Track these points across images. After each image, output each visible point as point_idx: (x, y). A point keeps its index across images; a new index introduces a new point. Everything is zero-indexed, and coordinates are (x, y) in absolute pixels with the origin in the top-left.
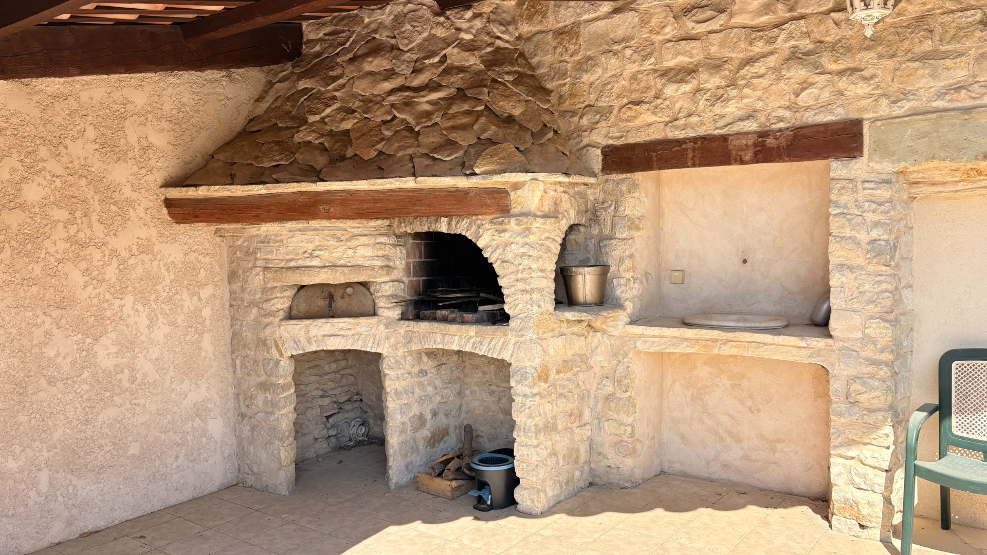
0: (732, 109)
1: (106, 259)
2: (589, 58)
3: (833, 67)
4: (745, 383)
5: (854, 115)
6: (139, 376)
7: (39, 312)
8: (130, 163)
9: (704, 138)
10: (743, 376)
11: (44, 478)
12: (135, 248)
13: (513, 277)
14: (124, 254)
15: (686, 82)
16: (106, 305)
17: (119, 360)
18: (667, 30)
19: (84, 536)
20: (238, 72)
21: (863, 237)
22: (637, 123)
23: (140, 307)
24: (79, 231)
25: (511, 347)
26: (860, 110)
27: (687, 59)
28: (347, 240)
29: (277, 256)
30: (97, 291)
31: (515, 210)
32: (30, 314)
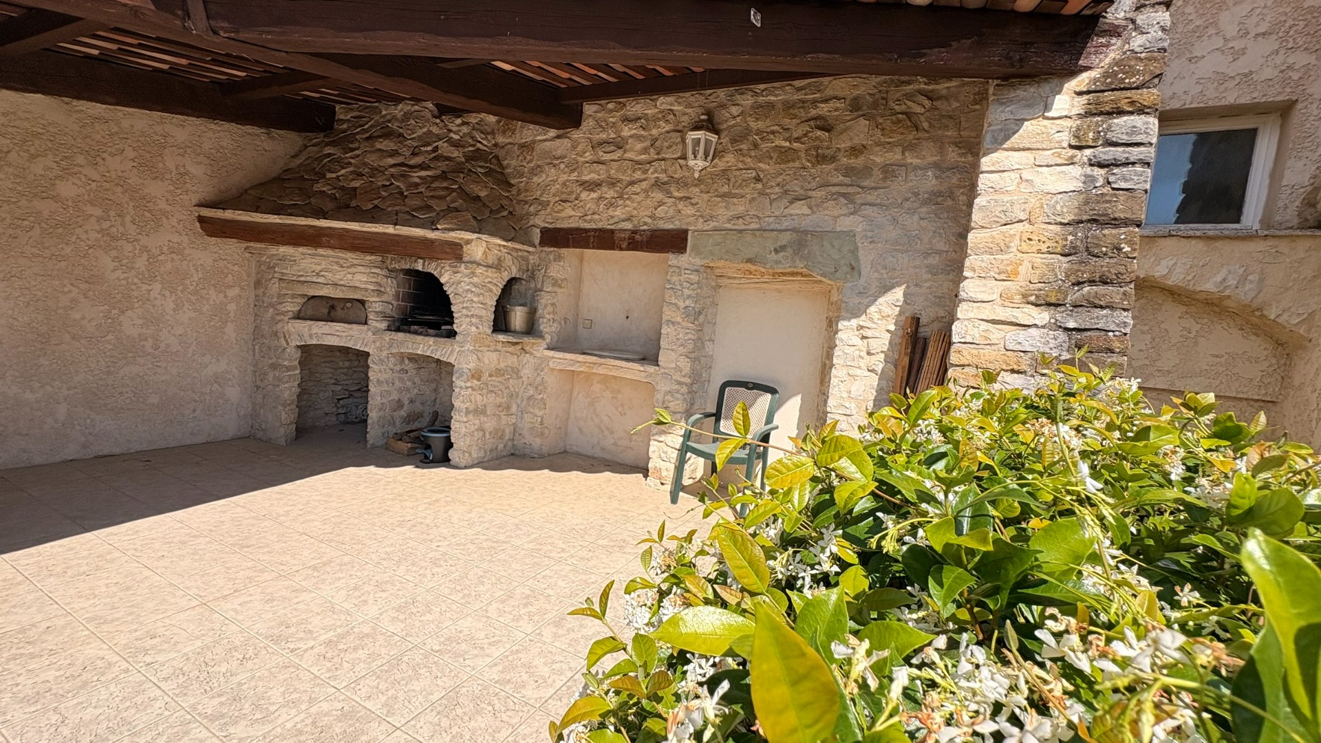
0: (619, 213)
1: (137, 252)
2: (539, 166)
3: (676, 194)
4: (620, 396)
5: (684, 227)
6: (163, 346)
7: (66, 282)
8: (166, 183)
9: (600, 230)
10: (619, 392)
11: (62, 410)
12: (165, 249)
13: (461, 305)
14: (155, 251)
15: (594, 191)
16: (134, 287)
17: (144, 331)
18: (587, 154)
19: (96, 457)
20: (275, 132)
21: (681, 304)
22: (563, 214)
23: (167, 294)
24: (112, 226)
25: (455, 354)
26: (688, 224)
27: (597, 177)
28: (348, 267)
29: (291, 272)
30: (125, 275)
31: (465, 259)
32: (57, 283)
